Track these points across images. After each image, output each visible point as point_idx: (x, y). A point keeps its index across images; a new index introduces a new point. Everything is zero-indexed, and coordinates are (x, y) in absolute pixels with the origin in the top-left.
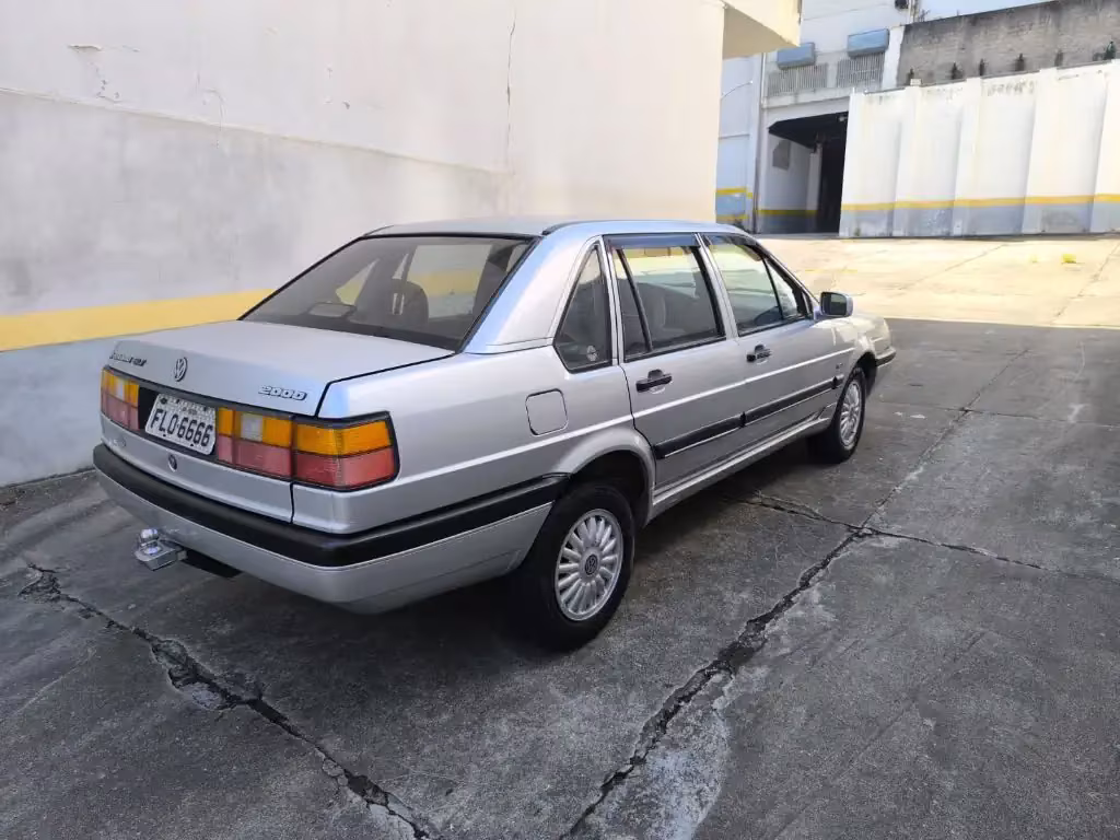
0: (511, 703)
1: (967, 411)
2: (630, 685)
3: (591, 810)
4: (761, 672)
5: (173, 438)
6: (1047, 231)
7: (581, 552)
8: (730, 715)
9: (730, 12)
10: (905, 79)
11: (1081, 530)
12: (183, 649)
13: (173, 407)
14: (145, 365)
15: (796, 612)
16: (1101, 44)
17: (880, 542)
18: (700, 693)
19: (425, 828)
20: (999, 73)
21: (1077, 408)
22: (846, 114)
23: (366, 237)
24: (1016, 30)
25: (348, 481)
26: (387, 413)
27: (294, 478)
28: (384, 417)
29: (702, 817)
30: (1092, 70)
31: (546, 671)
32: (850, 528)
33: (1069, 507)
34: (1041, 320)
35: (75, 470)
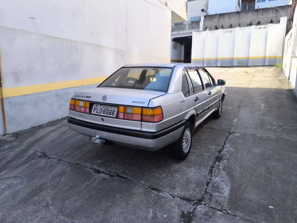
0: (177, 171)
1: (240, 106)
2: (200, 166)
3: (206, 189)
4: (225, 161)
5: (102, 114)
6: (239, 65)
7: (186, 137)
8: (224, 169)
9: (172, 12)
10: (205, 29)
11: (275, 130)
12: (92, 167)
13: (99, 107)
14: (91, 97)
15: (226, 149)
16: (249, 22)
17: (235, 134)
18: (215, 166)
19: (174, 196)
20: (227, 28)
21: (263, 105)
22: (192, 36)
23: (123, 67)
24: (230, 18)
25: (156, 121)
26: (161, 106)
27: (142, 120)
28: (160, 107)
29: (229, 188)
30: (247, 28)
31: (180, 164)
32: (228, 132)
33: (270, 125)
34: (245, 86)
35: (29, 128)
